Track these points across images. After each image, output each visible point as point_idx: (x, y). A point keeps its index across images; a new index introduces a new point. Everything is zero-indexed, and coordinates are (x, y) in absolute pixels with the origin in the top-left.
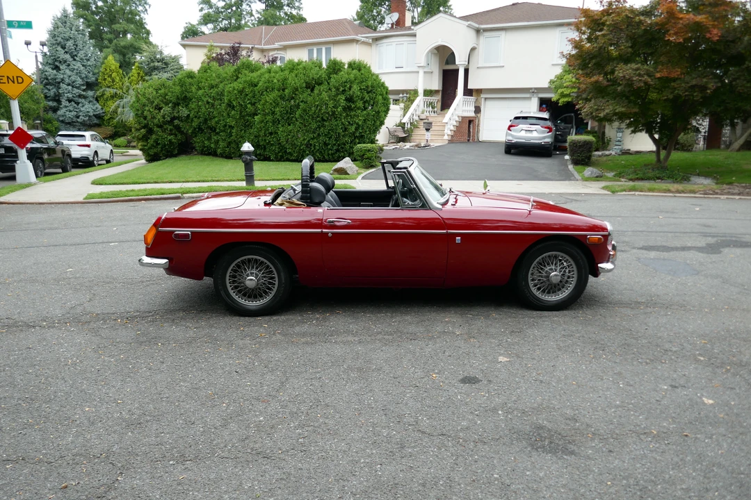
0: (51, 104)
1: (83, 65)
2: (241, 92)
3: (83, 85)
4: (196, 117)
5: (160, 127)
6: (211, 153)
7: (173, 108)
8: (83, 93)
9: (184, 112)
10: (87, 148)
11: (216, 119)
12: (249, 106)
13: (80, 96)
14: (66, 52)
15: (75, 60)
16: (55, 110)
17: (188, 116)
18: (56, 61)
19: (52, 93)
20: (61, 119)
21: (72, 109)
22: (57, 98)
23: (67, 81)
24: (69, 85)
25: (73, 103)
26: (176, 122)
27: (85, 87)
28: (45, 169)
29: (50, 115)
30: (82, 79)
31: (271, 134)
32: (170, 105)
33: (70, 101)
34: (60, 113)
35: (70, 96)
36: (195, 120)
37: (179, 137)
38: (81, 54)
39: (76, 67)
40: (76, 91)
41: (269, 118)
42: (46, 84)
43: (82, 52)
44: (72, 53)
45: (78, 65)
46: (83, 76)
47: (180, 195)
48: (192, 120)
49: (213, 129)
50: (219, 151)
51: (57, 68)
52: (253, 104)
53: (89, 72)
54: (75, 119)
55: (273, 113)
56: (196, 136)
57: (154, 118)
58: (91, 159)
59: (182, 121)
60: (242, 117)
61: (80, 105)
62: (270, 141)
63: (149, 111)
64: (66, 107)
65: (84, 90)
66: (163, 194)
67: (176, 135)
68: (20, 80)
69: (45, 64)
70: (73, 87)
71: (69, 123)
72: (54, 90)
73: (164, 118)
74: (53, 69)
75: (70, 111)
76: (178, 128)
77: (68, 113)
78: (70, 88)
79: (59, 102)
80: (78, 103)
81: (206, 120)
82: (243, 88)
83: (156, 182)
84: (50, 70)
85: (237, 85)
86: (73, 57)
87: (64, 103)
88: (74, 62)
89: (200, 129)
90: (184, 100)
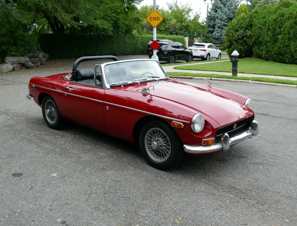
0: (211, 29)
1: (228, 9)
2: (275, 20)
3: (227, 19)
4: (254, 36)
5: (236, 41)
6: (259, 57)
7: (245, 31)
8: (226, 23)
9: (249, 33)
10: (204, 51)
11: (262, 37)
12: (278, 29)
13: (224, 25)
14: (222, 3)
15: (225, 7)
16: (212, 32)
17: (250, 35)
18: (216, 8)
19: (212, 24)
20: (213, 37)
21: (219, 32)
22: (213, 27)
23: (219, 17)
24: (220, 19)
25: (220, 29)
26: (245, 39)
27: (227, 21)
28: (175, 60)
29: (210, 35)
30: (227, 16)
31: (287, 46)
32: (243, 29)
33: (219, 28)
34: (214, 34)
35: (219, 25)
36: (254, 37)
37: (246, 47)
38: (228, 4)
39: (224, 10)
40: (223, 22)
41: (287, 36)
42: (211, 20)
43: (229, 2)
44: (224, 3)
45: (226, 9)
46: (228, 14)
47: (192, 77)
48: (252, 38)
49: (260, 43)
50: (263, 56)
51: (216, 11)
52: (280, 28)
53: (231, 13)
54: (219, 37)
55: (289, 33)
56: (254, 47)
57: (233, 36)
58: (205, 57)
59: (248, 38)
60: (274, 36)
61: (223, 30)
62: (286, 51)
63: (232, 32)
64: (217, 31)
65: (227, 22)
66: (185, 76)
67: (244, 46)
68: (158, 19)
69: (212, 9)
70: (222, 20)
71: (217, 39)
72: (213, 22)
73: (238, 36)
74: (214, 12)
75: (218, 33)
76: (245, 42)
77: (217, 34)
78: (220, 21)
79: (214, 28)
80: (222, 29)
81: (258, 38)
82: (277, 18)
83: (197, 70)
84: (213, 12)
85: (274, 17)
86: (224, 5)
87: (216, 29)
88: (224, 8)
89: (255, 43)
90: (250, 26)
